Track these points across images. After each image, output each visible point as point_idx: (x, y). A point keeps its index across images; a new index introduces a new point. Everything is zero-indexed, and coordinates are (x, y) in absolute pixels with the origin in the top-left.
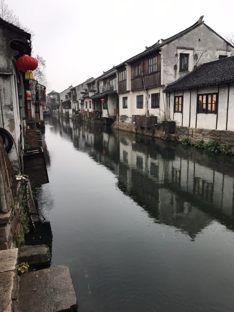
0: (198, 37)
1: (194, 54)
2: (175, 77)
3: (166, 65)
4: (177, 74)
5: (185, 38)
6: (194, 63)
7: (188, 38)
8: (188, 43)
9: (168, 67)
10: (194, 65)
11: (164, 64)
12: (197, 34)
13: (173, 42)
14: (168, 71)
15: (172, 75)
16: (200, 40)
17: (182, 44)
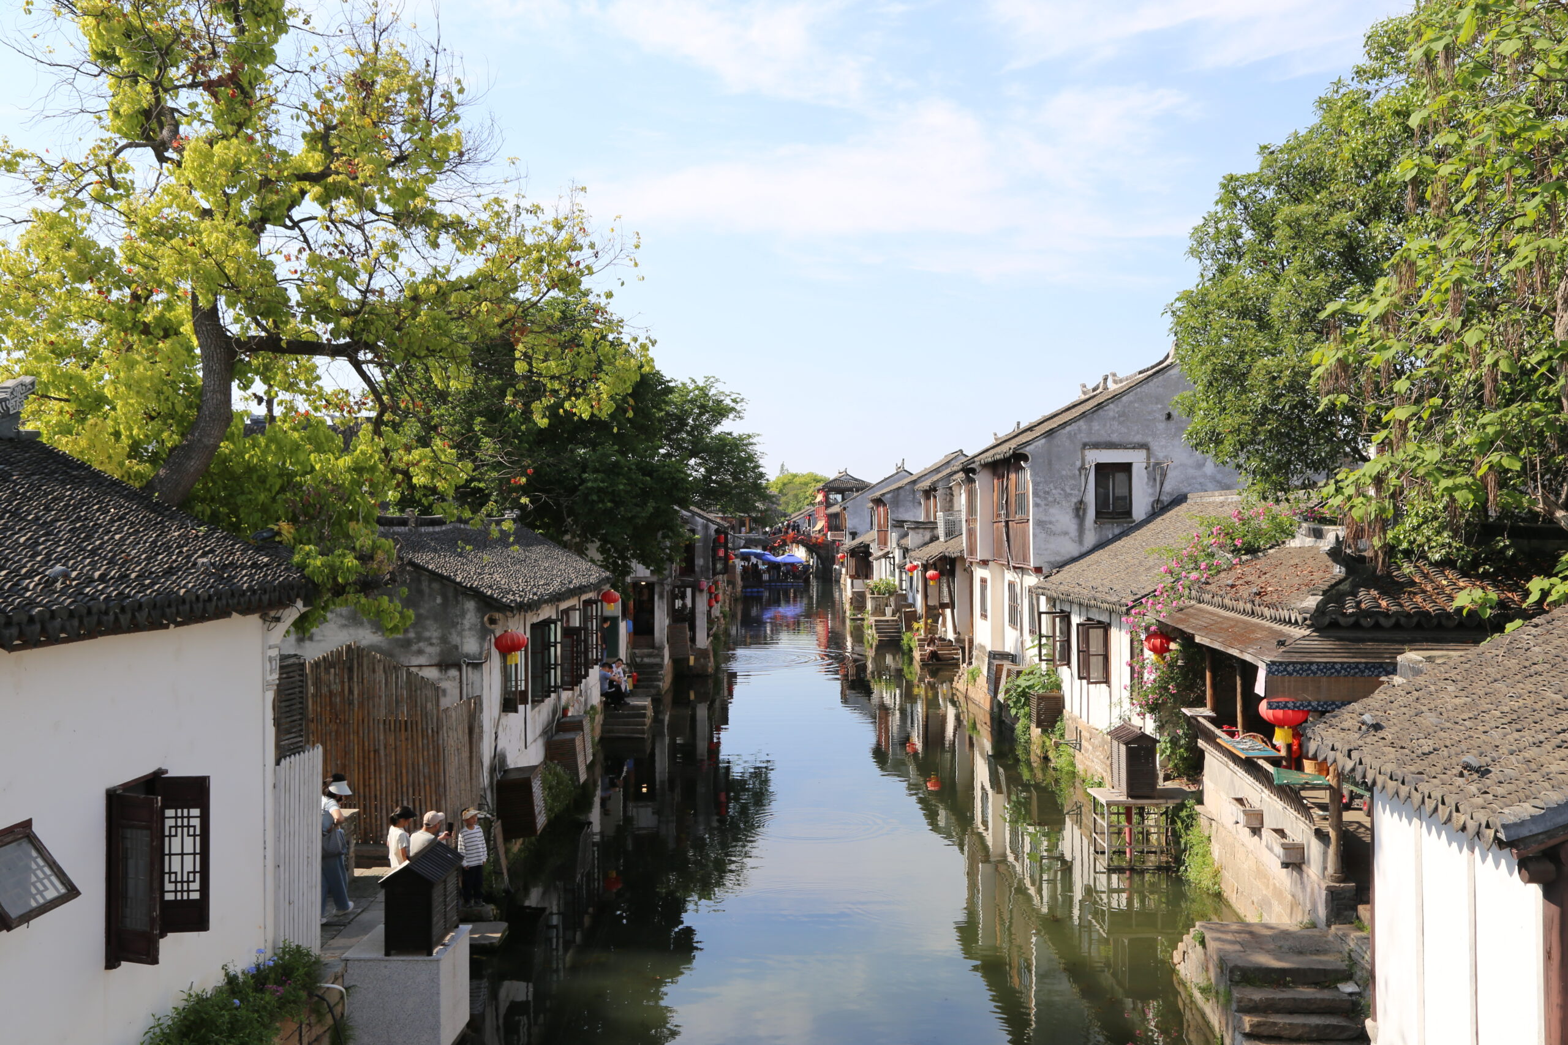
0: (1164, 408)
1: (1148, 464)
2: (1081, 541)
3: (1042, 503)
4: (1087, 532)
5: (1111, 414)
6: (1150, 491)
7: (1123, 414)
8: (1123, 430)
9: (1053, 510)
10: (1152, 499)
11: (1038, 501)
12: (1158, 399)
13: (1068, 428)
14: (1051, 523)
15: (1066, 533)
16: (1169, 416)
17: (1103, 432)
